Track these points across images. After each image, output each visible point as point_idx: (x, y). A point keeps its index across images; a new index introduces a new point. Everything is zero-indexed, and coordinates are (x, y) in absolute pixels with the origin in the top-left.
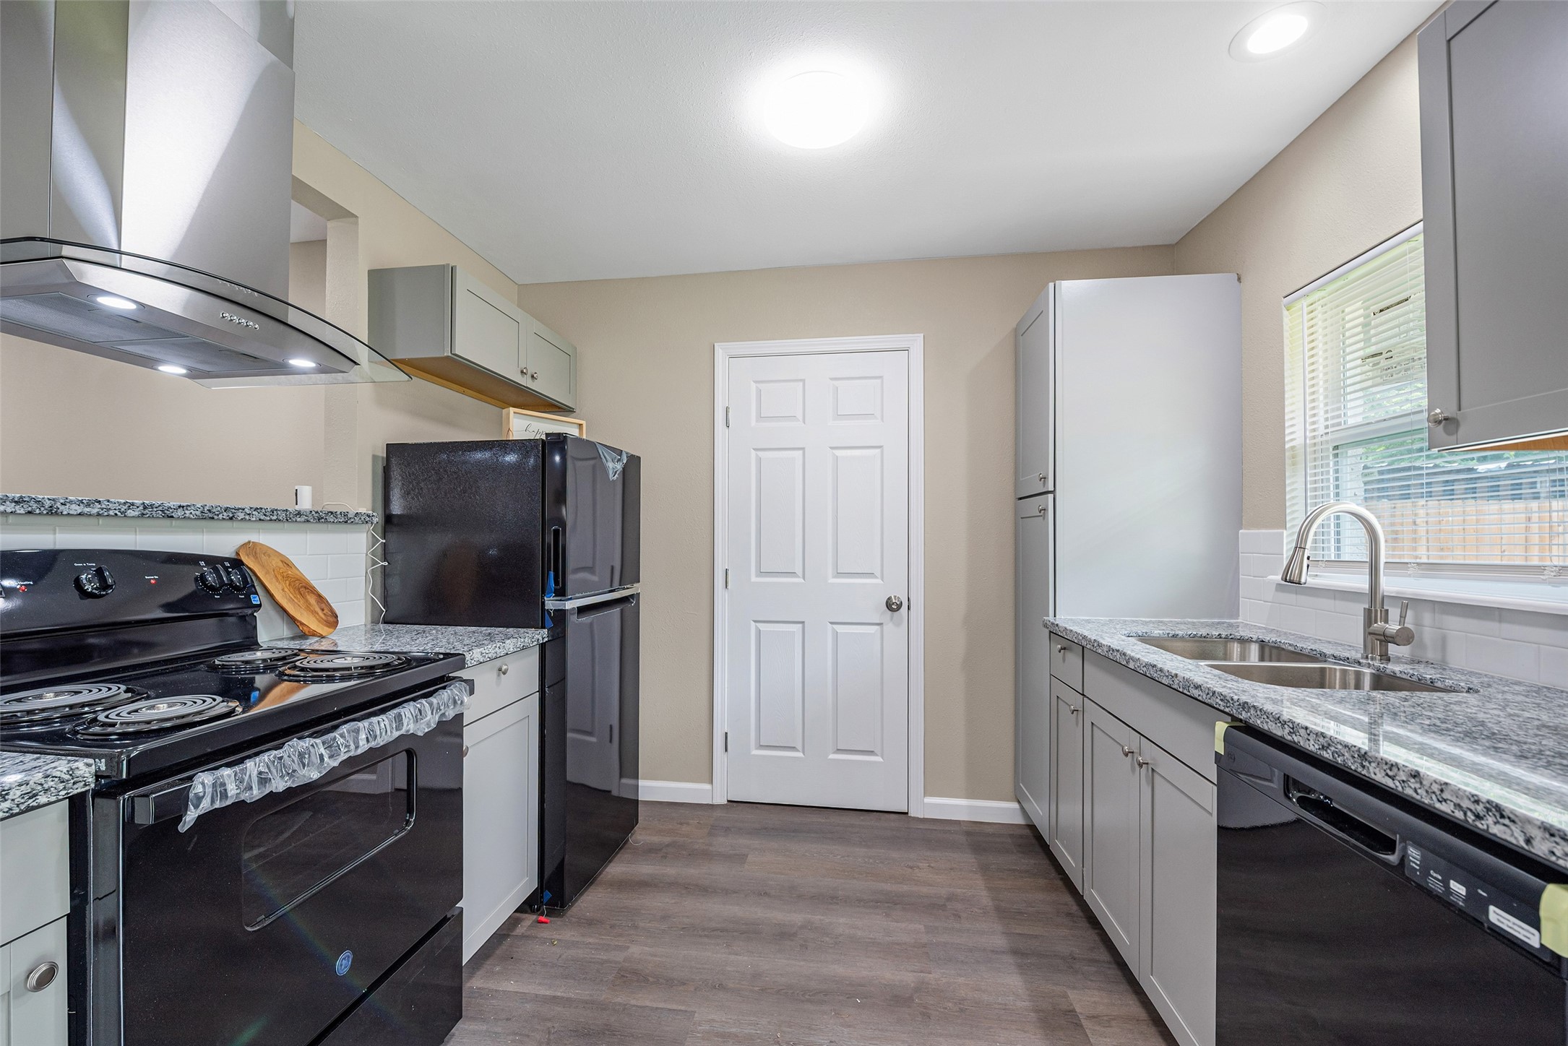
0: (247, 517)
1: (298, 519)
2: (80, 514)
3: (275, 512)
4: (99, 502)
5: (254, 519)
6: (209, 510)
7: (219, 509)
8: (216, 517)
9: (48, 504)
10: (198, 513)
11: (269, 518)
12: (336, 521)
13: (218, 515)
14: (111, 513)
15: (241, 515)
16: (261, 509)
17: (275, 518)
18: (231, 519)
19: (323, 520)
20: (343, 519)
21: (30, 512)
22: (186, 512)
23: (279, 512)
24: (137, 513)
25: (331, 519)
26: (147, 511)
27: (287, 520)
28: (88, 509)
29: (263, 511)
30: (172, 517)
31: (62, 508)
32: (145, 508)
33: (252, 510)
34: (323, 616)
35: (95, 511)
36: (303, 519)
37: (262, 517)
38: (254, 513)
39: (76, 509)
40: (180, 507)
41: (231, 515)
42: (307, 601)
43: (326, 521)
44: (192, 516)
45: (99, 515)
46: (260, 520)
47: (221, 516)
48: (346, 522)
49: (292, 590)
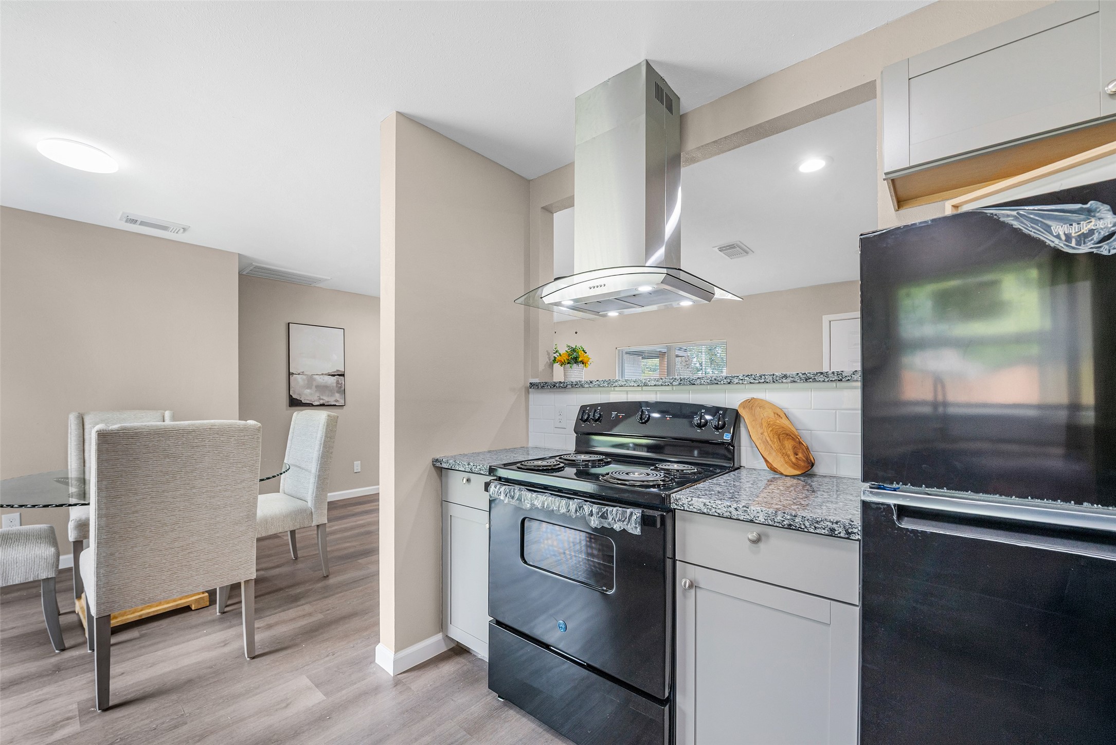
0: (741, 382)
1: (784, 381)
2: (655, 385)
3: (763, 376)
4: (662, 379)
5: (746, 383)
6: (715, 379)
7: (721, 377)
8: (719, 383)
9: (644, 381)
10: (708, 381)
11: (757, 382)
12: (827, 380)
13: (720, 382)
14: (666, 384)
15: (736, 381)
16: (752, 375)
17: (763, 381)
18: (729, 383)
19: (811, 380)
20: (836, 378)
21: (638, 386)
22: (702, 381)
23: (766, 377)
24: (677, 383)
25: (821, 378)
26: (682, 382)
27: (774, 382)
28: (657, 383)
29: (753, 376)
30: (694, 384)
31: (648, 383)
32: (681, 380)
33: (744, 376)
34: (794, 460)
35: (660, 383)
36: (789, 380)
37: (752, 381)
38: (746, 378)
39: (653, 383)
40: (698, 378)
41: (729, 381)
42: (783, 445)
43: (815, 380)
44: (705, 383)
45: (662, 385)
46: (751, 383)
47: (722, 382)
48: (841, 380)
49: (771, 435)
